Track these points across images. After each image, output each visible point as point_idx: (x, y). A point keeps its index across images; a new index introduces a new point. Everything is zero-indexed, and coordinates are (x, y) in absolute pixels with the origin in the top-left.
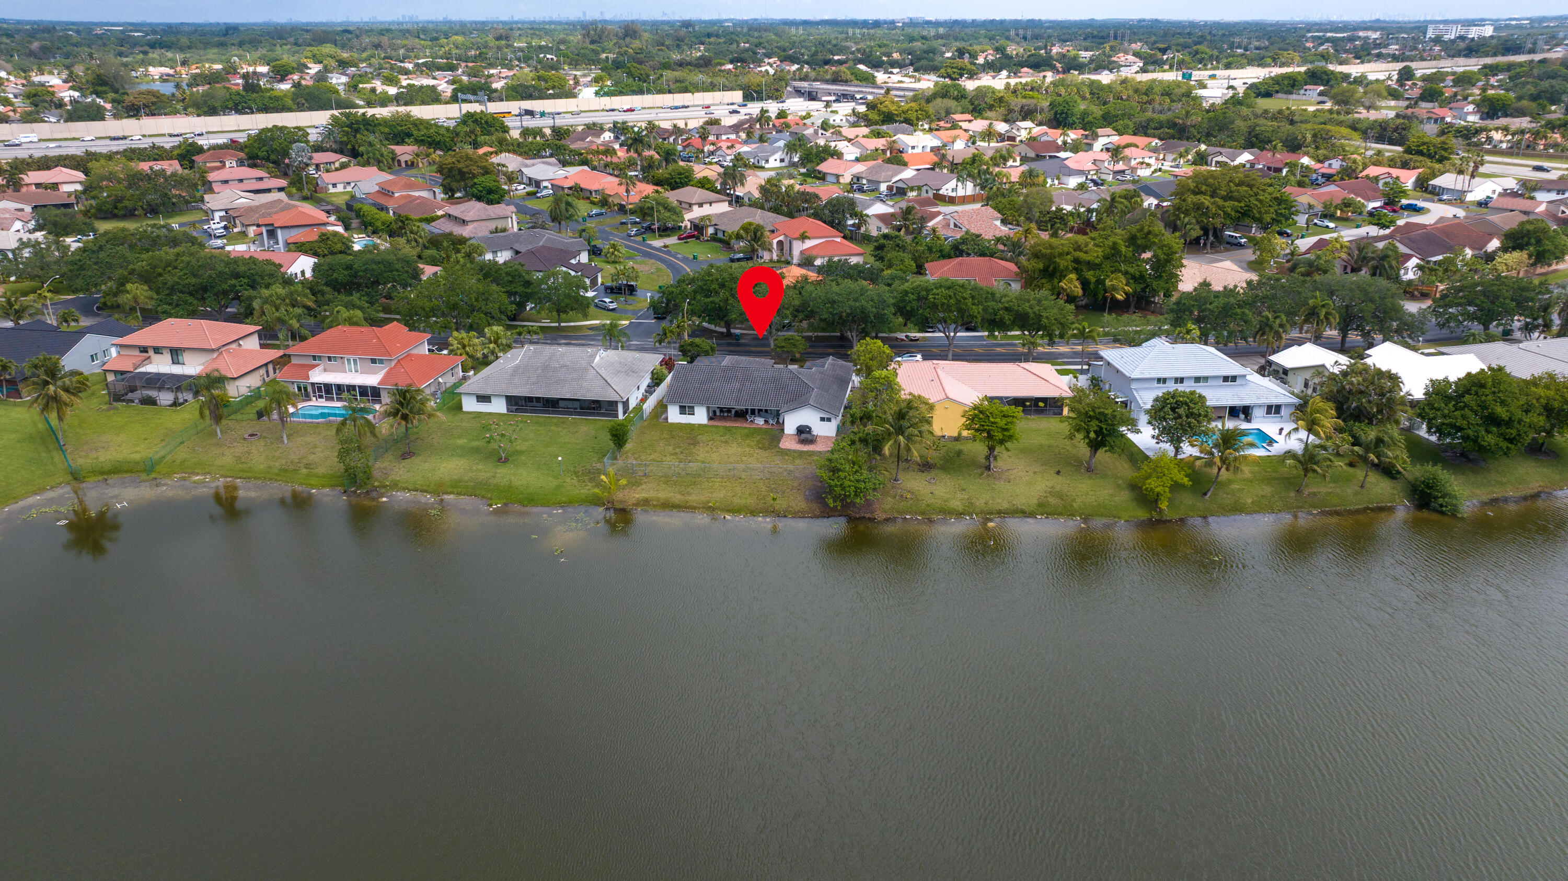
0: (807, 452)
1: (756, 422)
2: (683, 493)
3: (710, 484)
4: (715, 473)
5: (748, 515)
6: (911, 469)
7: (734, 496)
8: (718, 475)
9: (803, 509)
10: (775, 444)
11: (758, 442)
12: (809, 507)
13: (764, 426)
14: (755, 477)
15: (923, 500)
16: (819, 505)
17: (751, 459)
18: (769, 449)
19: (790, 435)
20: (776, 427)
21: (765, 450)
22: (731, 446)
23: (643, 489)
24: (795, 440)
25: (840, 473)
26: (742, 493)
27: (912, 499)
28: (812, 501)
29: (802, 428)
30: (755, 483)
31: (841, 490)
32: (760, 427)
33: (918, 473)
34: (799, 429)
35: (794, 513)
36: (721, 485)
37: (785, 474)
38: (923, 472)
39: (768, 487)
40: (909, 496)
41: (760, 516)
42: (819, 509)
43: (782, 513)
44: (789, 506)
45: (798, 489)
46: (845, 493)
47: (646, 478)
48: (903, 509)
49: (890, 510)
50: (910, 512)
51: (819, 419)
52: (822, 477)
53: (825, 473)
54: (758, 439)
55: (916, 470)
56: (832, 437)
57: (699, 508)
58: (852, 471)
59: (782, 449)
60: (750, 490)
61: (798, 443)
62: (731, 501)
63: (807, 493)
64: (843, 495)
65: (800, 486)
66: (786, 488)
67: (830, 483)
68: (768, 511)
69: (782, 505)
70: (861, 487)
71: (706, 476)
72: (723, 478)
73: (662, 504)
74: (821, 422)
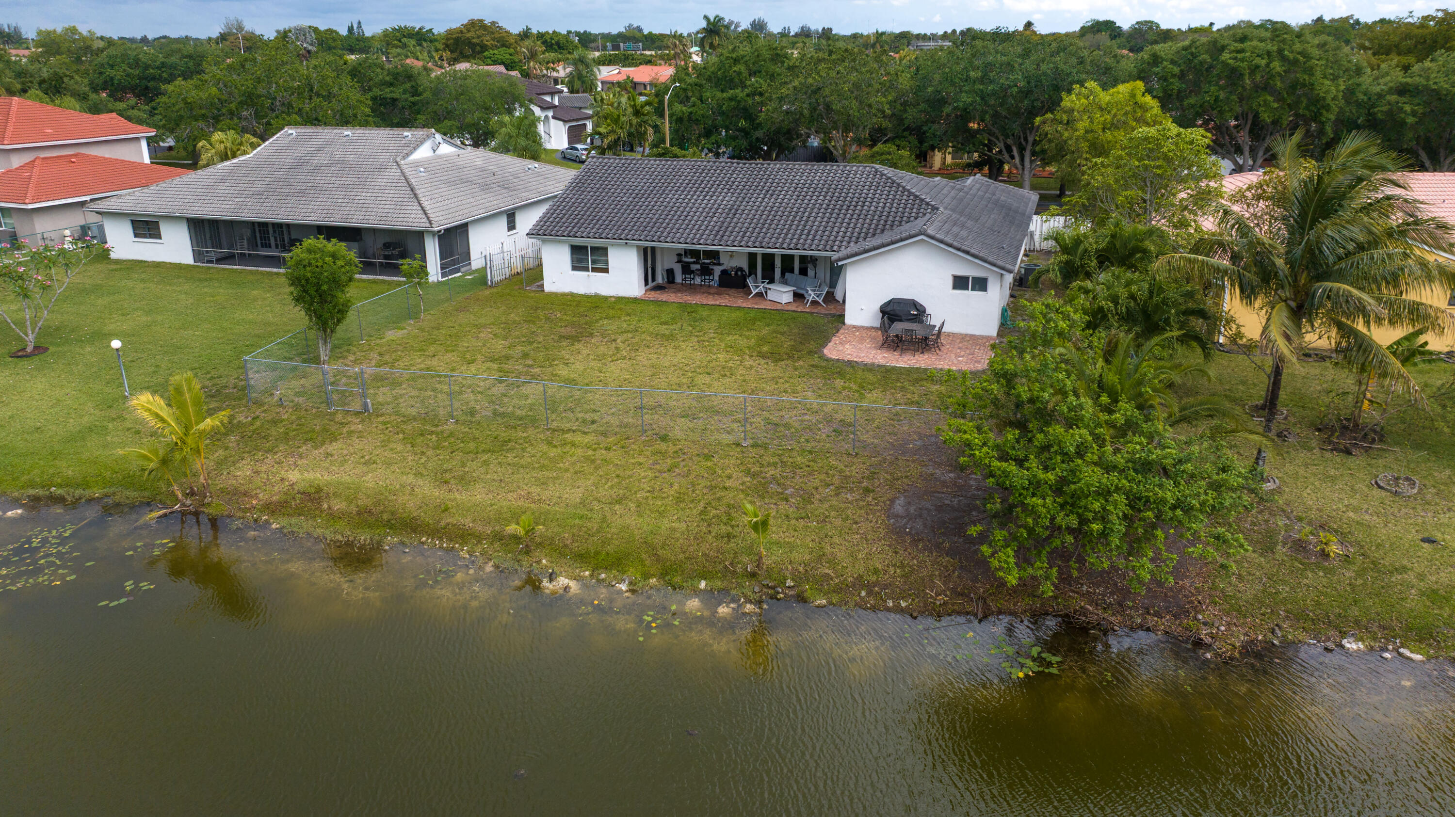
0: (910, 371)
1: (771, 296)
2: (447, 476)
3: (553, 452)
4: (589, 417)
5: (653, 581)
6: (1292, 440)
7: (619, 501)
8: (594, 422)
9: (876, 571)
10: (812, 346)
11: (762, 340)
12: (902, 566)
13: (790, 308)
14: (717, 436)
15: (1403, 569)
16: (946, 560)
17: (726, 381)
18: (790, 357)
19: (863, 327)
20: (824, 309)
21: (776, 361)
22: (676, 348)
23: (328, 455)
24: (873, 339)
25: (1057, 430)
26: (653, 491)
27: (1347, 559)
28: (915, 542)
29: (896, 307)
30: (708, 457)
31: (1062, 506)
32: (779, 307)
33: (1328, 455)
34: (888, 309)
35: (838, 590)
36: (588, 458)
37: (825, 431)
38: (1348, 452)
39: (754, 475)
40: (1334, 549)
41: (697, 592)
42: (946, 579)
43: (790, 583)
44: (819, 559)
45: (867, 491)
46: (1083, 521)
47: (362, 422)
48: (1318, 603)
49: (1261, 603)
50: (1357, 623)
51: (950, 282)
52: (968, 445)
53: (979, 429)
54: (764, 332)
55: (1314, 443)
56: (988, 338)
57: (479, 539)
58: (1112, 425)
59: (828, 360)
60: (684, 481)
61: (882, 346)
62: (604, 519)
63: (899, 507)
64: (1071, 530)
65: (872, 476)
66: (817, 483)
67: (1006, 474)
68: (734, 573)
69: (792, 547)
70: (1164, 501)
71: (555, 425)
72: (604, 434)
73: (359, 513)
74: (958, 292)
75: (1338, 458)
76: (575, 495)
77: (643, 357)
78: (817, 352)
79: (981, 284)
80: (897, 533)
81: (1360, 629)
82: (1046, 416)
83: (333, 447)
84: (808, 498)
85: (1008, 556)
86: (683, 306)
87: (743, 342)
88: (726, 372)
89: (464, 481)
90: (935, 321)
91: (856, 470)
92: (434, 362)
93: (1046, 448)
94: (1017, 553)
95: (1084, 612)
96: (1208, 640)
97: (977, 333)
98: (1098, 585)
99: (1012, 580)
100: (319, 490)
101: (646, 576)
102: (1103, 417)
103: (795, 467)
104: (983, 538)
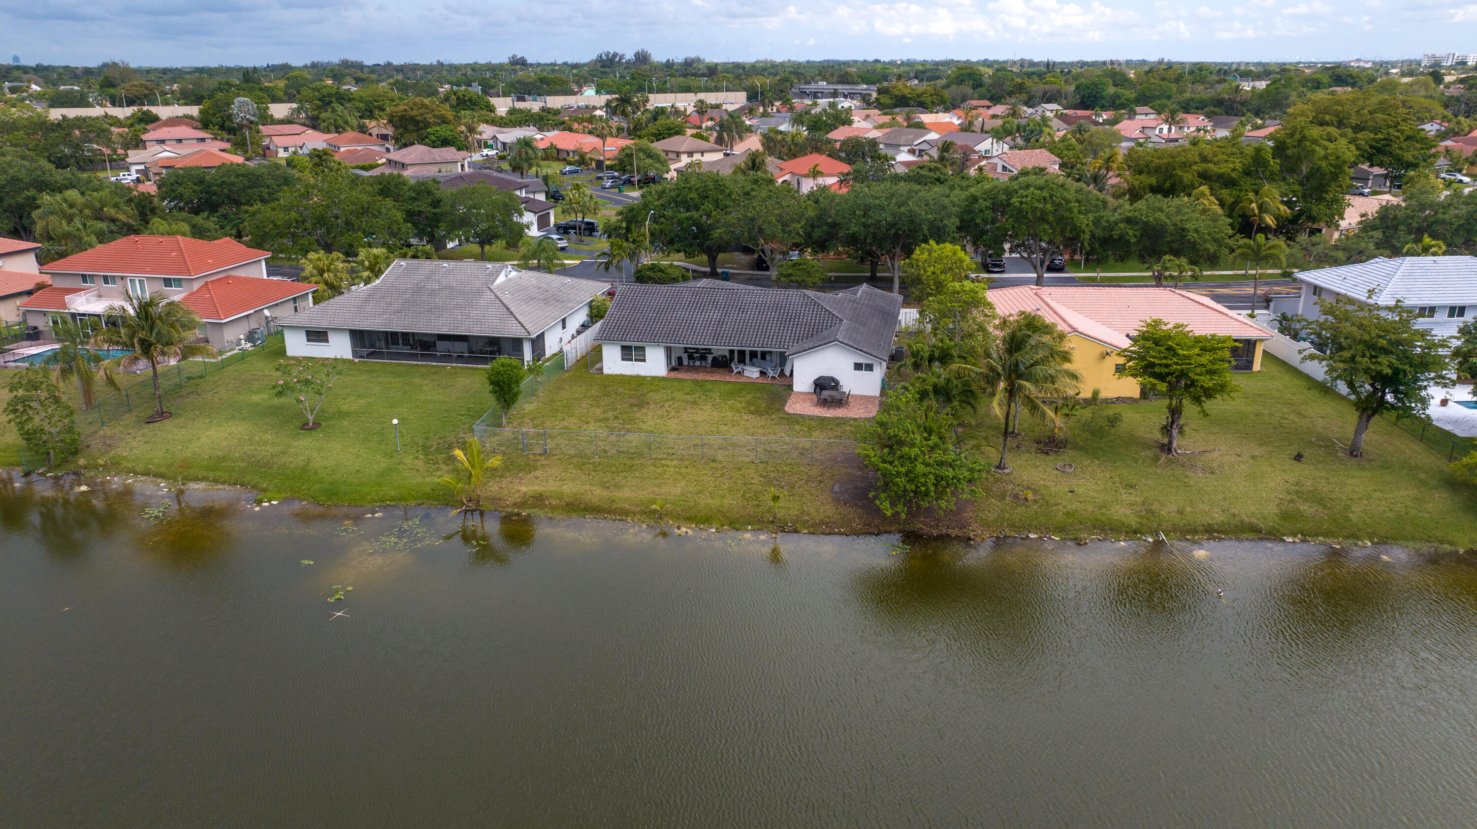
0: (834, 419)
1: (746, 373)
2: (607, 485)
3: (659, 470)
4: (670, 451)
5: (726, 527)
6: (1023, 449)
7: (701, 492)
8: (673, 454)
9: (829, 517)
10: (777, 406)
11: (748, 403)
12: (840, 514)
13: (759, 381)
14: (740, 459)
15: (1058, 504)
16: (860, 510)
17: (736, 428)
18: (767, 413)
19: (803, 393)
20: (779, 381)
21: (760, 415)
22: (701, 410)
23: (536, 478)
24: (811, 400)
25: (906, 449)
26: (716, 487)
27: (1035, 501)
28: (845, 504)
29: (823, 381)
30: (740, 469)
31: (908, 482)
32: (752, 381)
33: (1038, 455)
34: (819, 382)
35: (812, 526)
36: (678, 472)
37: (795, 454)
38: (1047, 453)
39: (764, 477)
40: (1030, 496)
41: (747, 531)
42: (860, 518)
43: (790, 524)
44: (802, 513)
45: (820, 482)
46: (917, 487)
47: (546, 459)
48: (1021, 520)
49: (997, 521)
50: (1036, 527)
51: (853, 366)
52: (868, 456)
53: (873, 449)
54: (748, 398)
55: (1033, 450)
56: (875, 397)
57: (634, 514)
58: (928, 445)
59: (789, 414)
60: (731, 481)
61: (816, 405)
62: (695, 501)
63: (836, 488)
64: (912, 491)
65: (822, 475)
66: (796, 479)
67: (886, 469)
68: (763, 522)
69: (789, 509)
70: (948, 476)
71: (653, 456)
72: (682, 460)
73: (567, 505)
74: (857, 372)
75: (1042, 456)
76: (678, 490)
77: (684, 415)
78: (781, 409)
79: (870, 367)
80: (837, 500)
81: (1036, 529)
82: (901, 443)
83: (538, 473)
84: (792, 486)
85: (887, 504)
86: (695, 382)
87: (739, 405)
88: (735, 424)
89: (619, 487)
90: (845, 389)
91: (814, 472)
92: (565, 423)
93: (902, 457)
94: (890, 504)
95: (921, 529)
96: (973, 537)
97: (869, 394)
98: (927, 517)
99: (889, 513)
100: (541, 495)
101: (723, 525)
102: (925, 442)
103: (784, 472)
104: (875, 498)
